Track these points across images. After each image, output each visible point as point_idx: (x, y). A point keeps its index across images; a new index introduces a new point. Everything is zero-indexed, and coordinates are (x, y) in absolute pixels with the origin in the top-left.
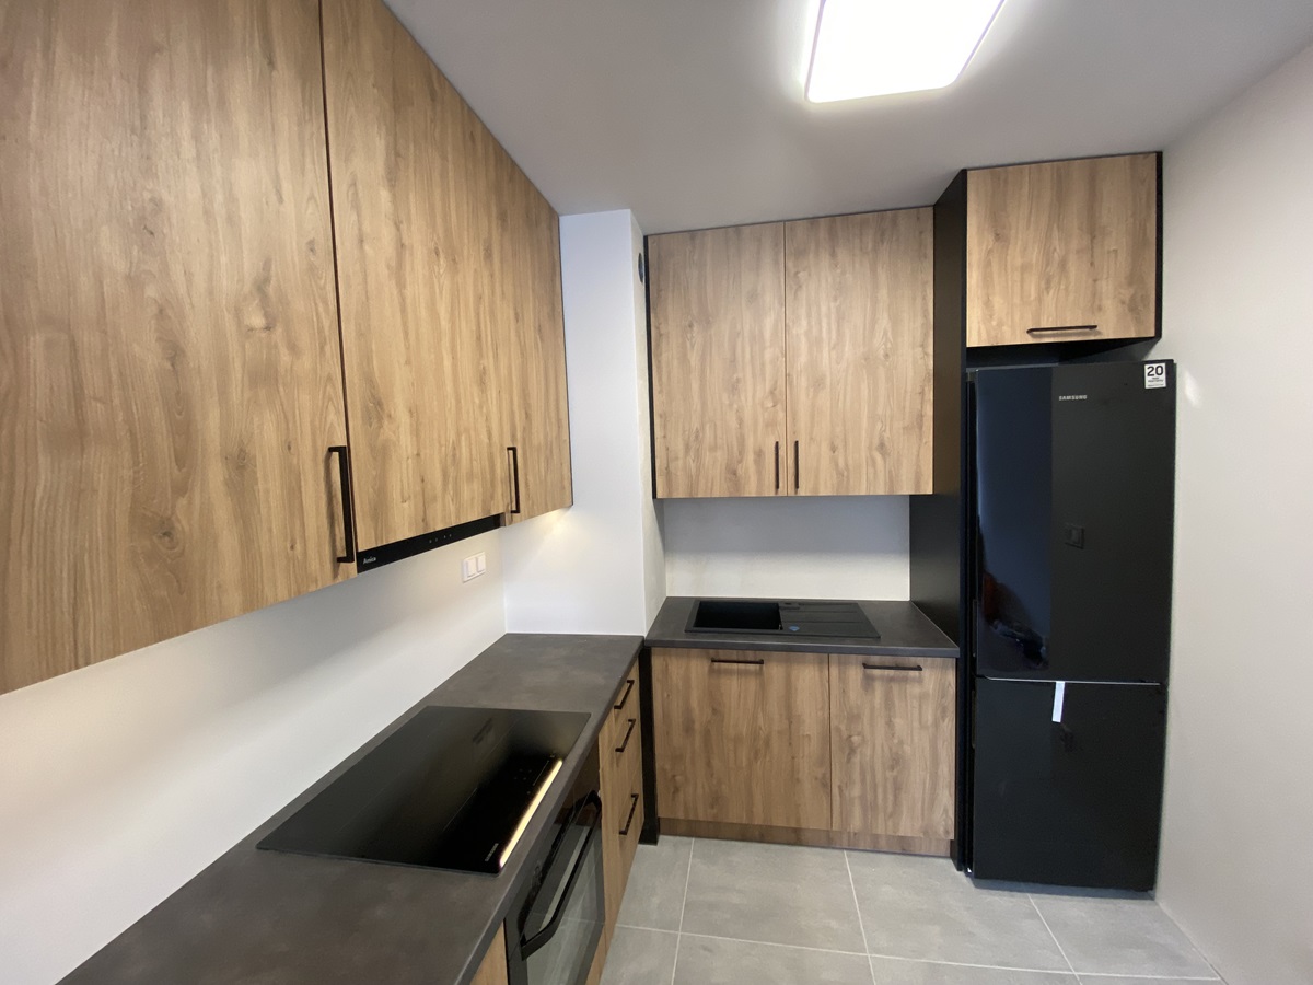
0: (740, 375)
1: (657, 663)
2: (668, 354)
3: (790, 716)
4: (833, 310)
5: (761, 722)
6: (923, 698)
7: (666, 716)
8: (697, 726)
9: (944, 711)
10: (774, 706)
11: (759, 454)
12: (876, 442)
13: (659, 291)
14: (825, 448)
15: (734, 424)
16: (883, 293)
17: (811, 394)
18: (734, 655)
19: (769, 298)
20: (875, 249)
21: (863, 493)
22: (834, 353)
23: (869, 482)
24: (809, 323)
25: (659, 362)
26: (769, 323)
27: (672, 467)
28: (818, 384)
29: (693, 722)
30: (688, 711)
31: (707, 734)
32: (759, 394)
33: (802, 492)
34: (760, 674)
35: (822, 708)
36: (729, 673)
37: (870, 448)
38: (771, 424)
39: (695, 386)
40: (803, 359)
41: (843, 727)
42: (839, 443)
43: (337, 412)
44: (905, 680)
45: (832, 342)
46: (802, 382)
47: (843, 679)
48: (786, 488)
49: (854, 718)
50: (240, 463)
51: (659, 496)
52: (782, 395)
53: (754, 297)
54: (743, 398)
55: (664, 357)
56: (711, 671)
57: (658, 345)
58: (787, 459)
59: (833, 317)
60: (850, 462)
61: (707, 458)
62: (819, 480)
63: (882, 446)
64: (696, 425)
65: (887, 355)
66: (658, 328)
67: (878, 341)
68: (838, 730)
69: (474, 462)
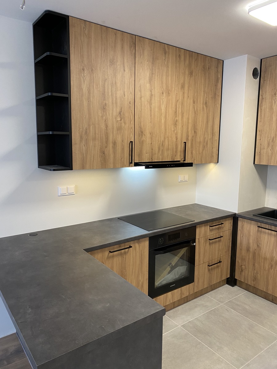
2: (265, 106)
7: (241, 244)
8: (251, 250)
18: (267, 227)
25: (261, 109)
27: (262, 152)
29: (250, 248)
31: (255, 254)
36: (265, 233)
39: (275, 119)
43: (133, 134)
50: (115, 143)
51: (256, 163)
56: (258, 231)
64: (273, 135)
69: (170, 146)
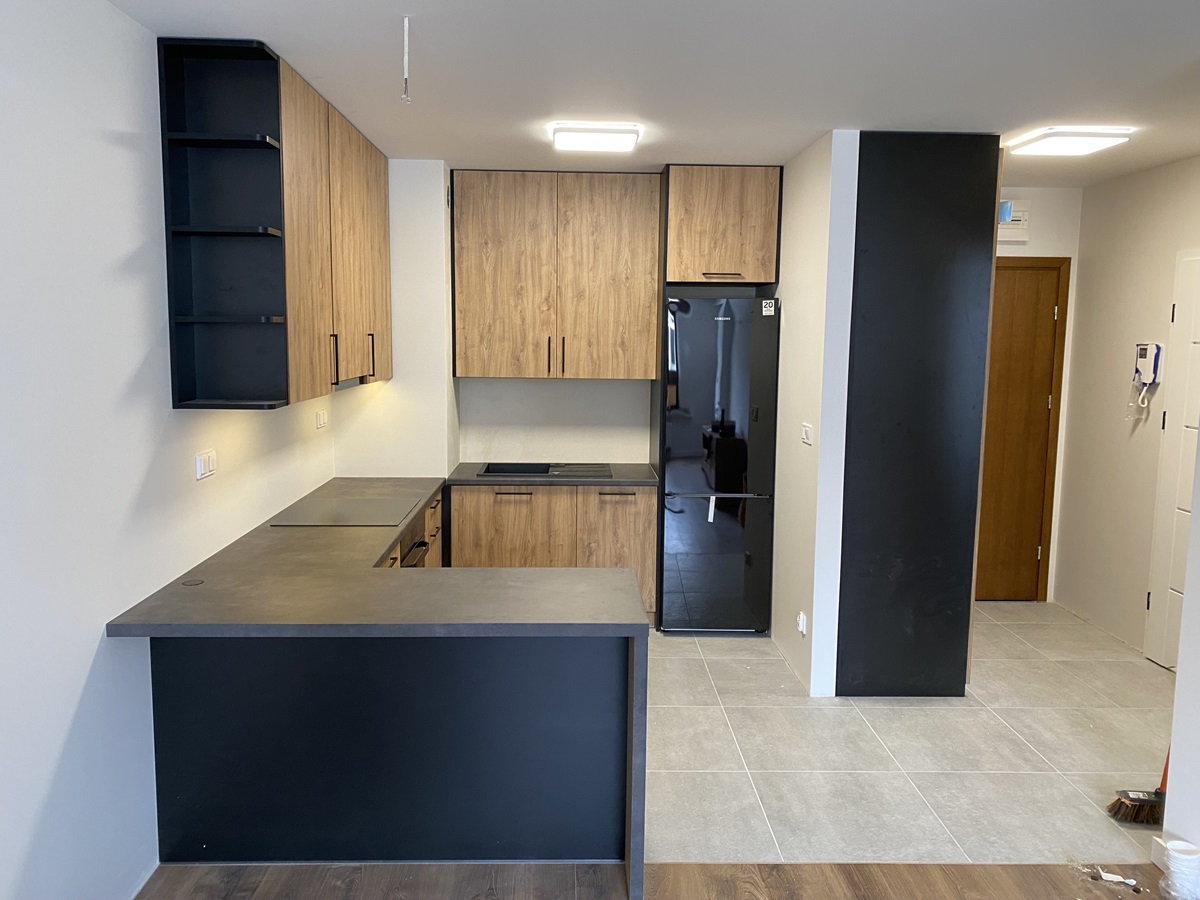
0: (524, 284)
1: (455, 497)
2: (468, 262)
3: (550, 532)
4: (591, 242)
5: (529, 537)
6: (637, 514)
7: (461, 536)
8: (484, 542)
9: (650, 522)
10: (539, 524)
11: (537, 345)
12: (619, 340)
13: (462, 214)
14: (584, 343)
15: (518, 322)
16: (626, 232)
17: (575, 303)
18: (512, 489)
19: (545, 227)
20: (621, 200)
21: (610, 377)
22: (591, 274)
23: (614, 371)
24: (574, 251)
25: (460, 269)
26: (545, 246)
27: (469, 353)
28: (580, 295)
29: (481, 540)
30: (477, 531)
31: (491, 548)
32: (537, 300)
33: (567, 375)
34: (529, 502)
35: (572, 525)
36: (509, 502)
37: (614, 345)
38: (546, 323)
39: (489, 290)
40: (569, 276)
41: (585, 537)
42: (593, 340)
44: (626, 502)
45: (590, 265)
46: (569, 294)
47: (585, 504)
48: (556, 372)
49: (592, 530)
51: (458, 375)
52: (554, 300)
53: (534, 226)
54: (525, 302)
55: (464, 265)
56: (496, 502)
57: (460, 256)
58: (556, 350)
59: (591, 247)
60: (601, 355)
61: (497, 346)
62: (579, 367)
63: (623, 343)
64: (488, 321)
65: (627, 278)
66: (460, 242)
67: (621, 267)
68: (581, 539)
